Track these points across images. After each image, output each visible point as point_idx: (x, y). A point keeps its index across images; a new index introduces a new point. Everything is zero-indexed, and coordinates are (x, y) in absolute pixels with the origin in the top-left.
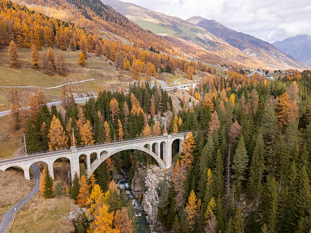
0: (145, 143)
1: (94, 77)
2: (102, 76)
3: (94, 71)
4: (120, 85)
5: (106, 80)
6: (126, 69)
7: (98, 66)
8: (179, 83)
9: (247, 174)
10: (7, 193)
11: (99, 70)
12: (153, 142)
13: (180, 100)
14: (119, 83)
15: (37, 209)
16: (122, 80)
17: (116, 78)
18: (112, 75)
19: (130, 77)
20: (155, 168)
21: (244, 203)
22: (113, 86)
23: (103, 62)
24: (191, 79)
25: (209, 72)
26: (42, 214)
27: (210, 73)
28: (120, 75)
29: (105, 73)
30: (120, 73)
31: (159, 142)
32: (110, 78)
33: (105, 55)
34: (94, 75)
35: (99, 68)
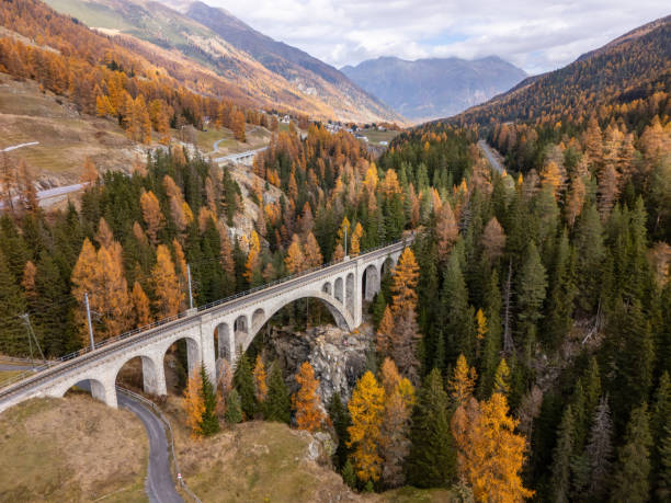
0: (323, 281)
1: (36, 137)
2: (55, 134)
3: (27, 120)
4: (108, 157)
5: (70, 144)
6: (104, 117)
7: (31, 107)
8: (226, 149)
9: (546, 306)
10: (111, 449)
11: (41, 119)
12: (335, 277)
13: (247, 187)
14: (105, 151)
15: (220, 463)
16: (109, 145)
17: (92, 139)
18: (78, 130)
19: (121, 137)
20: (333, 332)
21: (545, 357)
22: (92, 159)
23: (39, 96)
24: (245, 141)
25: (262, 125)
26: (250, 468)
27: (266, 127)
28: (97, 130)
29: (60, 127)
30: (95, 125)
31: (344, 275)
32: (76, 139)
33: (33, 77)
34: (34, 131)
35: (37, 113)
